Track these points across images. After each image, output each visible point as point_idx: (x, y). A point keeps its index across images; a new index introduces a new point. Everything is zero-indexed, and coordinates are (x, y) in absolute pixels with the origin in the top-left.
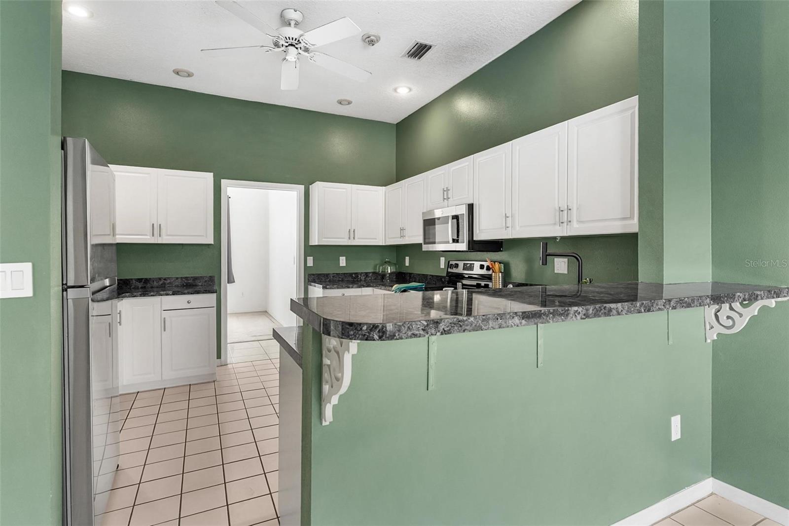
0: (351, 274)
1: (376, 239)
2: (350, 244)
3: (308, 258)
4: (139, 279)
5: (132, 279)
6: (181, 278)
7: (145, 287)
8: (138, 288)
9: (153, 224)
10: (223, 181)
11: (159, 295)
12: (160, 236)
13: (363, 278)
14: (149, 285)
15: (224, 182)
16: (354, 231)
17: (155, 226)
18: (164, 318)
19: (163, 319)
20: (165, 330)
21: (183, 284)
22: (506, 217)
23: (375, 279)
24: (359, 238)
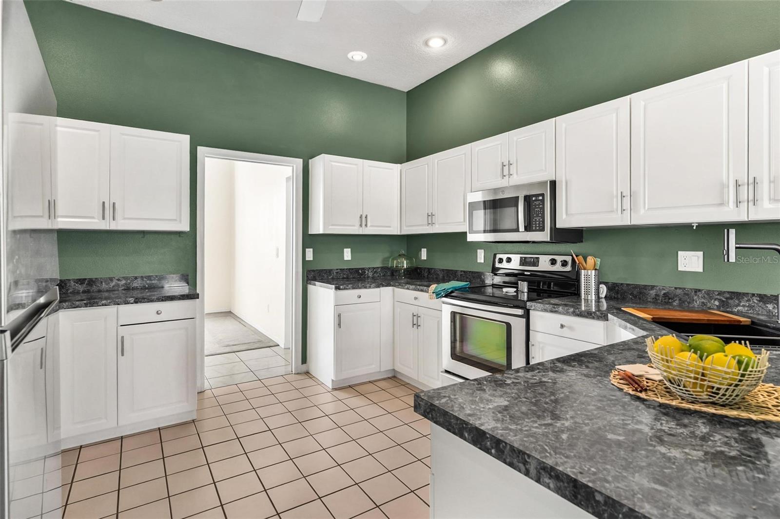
0: (357, 270)
1: (390, 227)
2: (361, 233)
3: (307, 250)
4: (80, 280)
5: (69, 280)
6: (142, 277)
7: (88, 292)
8: (78, 293)
9: (104, 203)
10: (199, 148)
11: (115, 304)
12: (114, 219)
13: (370, 274)
14: (94, 288)
15: (200, 150)
16: (366, 217)
17: (107, 205)
18: (123, 337)
19: (119, 339)
20: (123, 355)
21: (145, 286)
22: (622, 197)
23: (384, 276)
24: (371, 226)
